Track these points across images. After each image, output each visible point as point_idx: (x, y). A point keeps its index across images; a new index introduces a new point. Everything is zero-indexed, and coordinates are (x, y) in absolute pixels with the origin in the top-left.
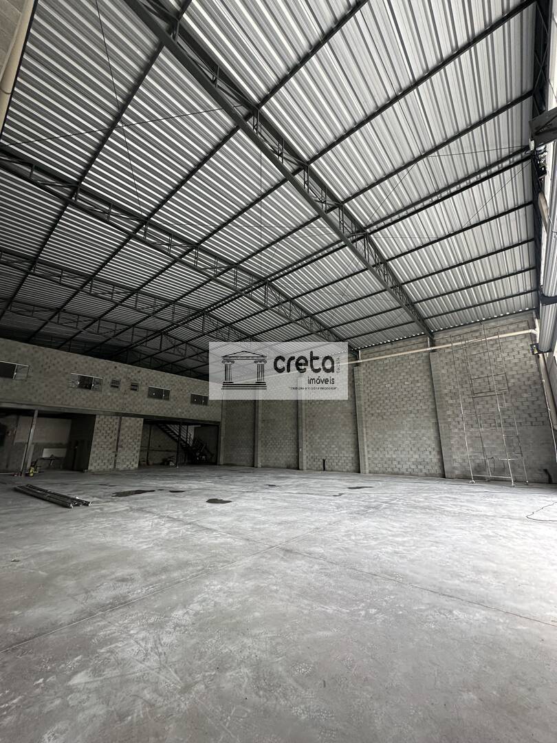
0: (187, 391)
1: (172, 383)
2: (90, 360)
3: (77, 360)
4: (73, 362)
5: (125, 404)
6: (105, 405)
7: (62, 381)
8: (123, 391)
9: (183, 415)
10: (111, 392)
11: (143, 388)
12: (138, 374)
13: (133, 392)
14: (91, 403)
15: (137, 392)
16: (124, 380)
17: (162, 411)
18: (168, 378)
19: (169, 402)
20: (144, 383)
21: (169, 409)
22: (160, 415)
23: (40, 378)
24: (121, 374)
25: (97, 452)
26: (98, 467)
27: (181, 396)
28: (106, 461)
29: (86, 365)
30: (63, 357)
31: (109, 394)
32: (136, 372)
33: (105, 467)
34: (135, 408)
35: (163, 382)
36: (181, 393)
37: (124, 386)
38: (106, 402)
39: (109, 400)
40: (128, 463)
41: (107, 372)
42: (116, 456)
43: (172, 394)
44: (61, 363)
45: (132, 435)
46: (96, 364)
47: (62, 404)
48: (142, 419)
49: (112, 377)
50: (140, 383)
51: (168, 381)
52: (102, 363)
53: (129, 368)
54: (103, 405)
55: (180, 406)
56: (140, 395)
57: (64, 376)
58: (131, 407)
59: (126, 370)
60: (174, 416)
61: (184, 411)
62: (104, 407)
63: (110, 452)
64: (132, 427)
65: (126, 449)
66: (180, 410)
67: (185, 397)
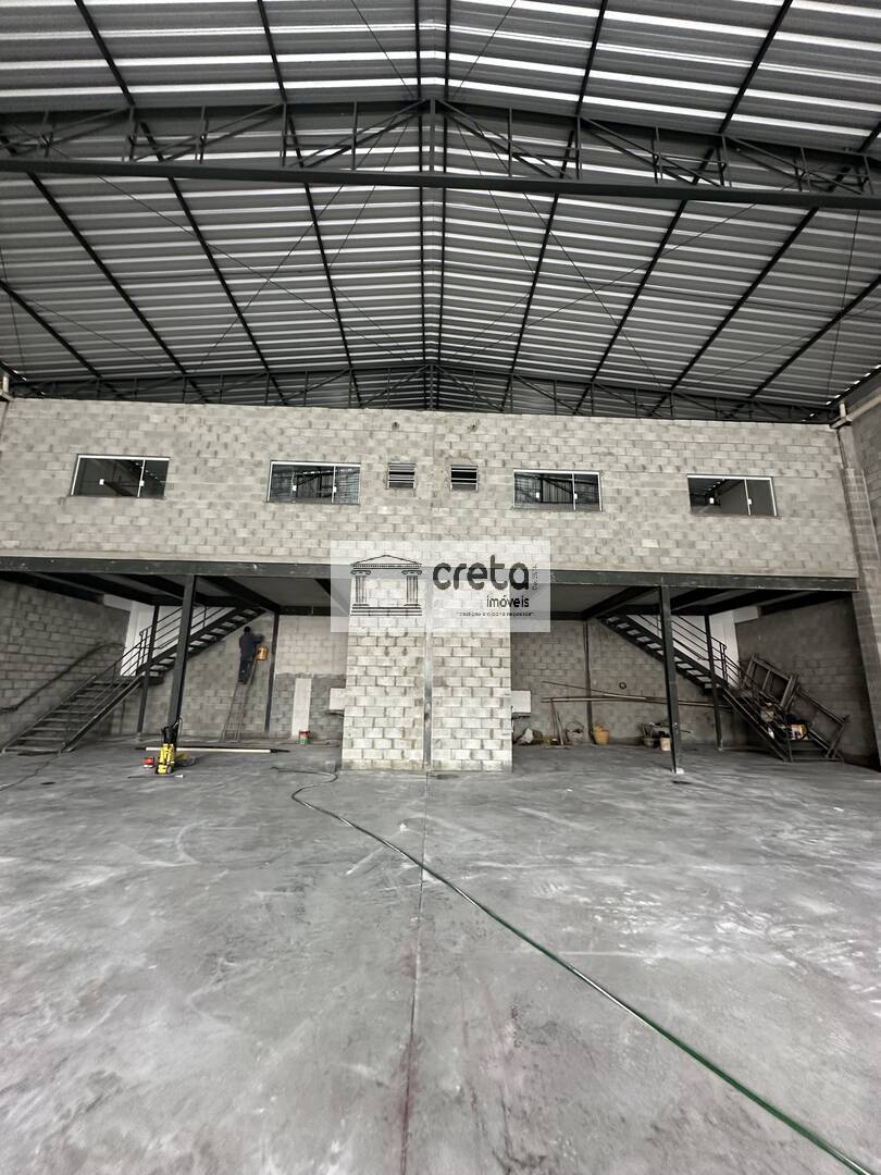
0: (669, 470)
1: (601, 450)
2: (319, 417)
3: (283, 424)
4: (274, 431)
7: (247, 489)
8: (427, 496)
9: (666, 560)
10: (388, 502)
11: (495, 479)
12: (471, 437)
13: (460, 495)
15: (475, 496)
16: (428, 461)
17: (578, 550)
18: (581, 434)
19: (598, 518)
20: (495, 464)
21: (605, 542)
22: (569, 567)
23: (194, 487)
24: (415, 445)
25: (364, 701)
26: (371, 755)
27: (646, 491)
28: (395, 734)
29: (308, 433)
30: (248, 422)
31: (384, 510)
32: (462, 429)
33: (394, 755)
35: (565, 450)
36: (644, 477)
37: (431, 479)
38: (376, 536)
40: (473, 744)
41: (371, 443)
42: (427, 716)
43: (605, 488)
44: (244, 438)
45: (476, 644)
46: (335, 425)
47: (252, 552)
49: (387, 458)
50: (479, 462)
51: (584, 442)
52: (356, 418)
53: (438, 421)
55: (646, 527)
56: (487, 504)
57: (253, 473)
59: (427, 428)
60: (631, 566)
61: (669, 545)
63: (406, 702)
65: (460, 693)
66: (649, 543)
67: (663, 492)
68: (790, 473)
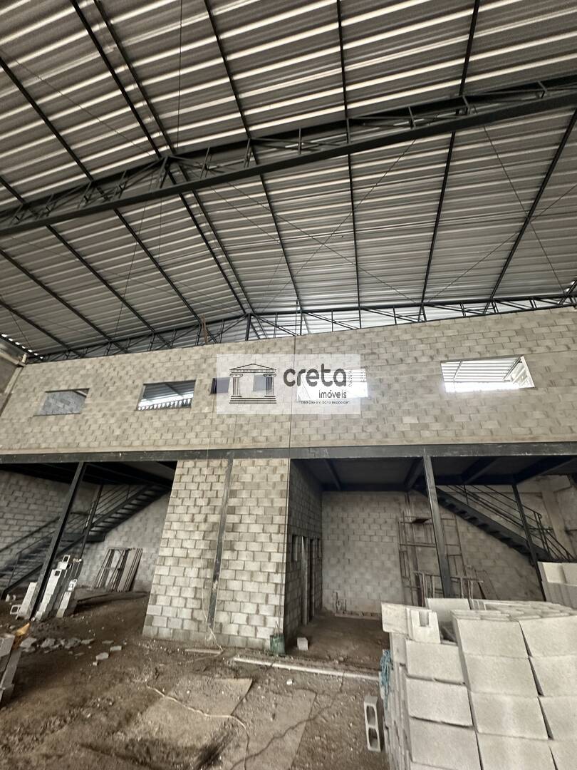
0: (424, 360)
1: (365, 351)
2: (176, 354)
3: (155, 361)
4: (148, 366)
5: (242, 426)
6: (197, 435)
7: (127, 403)
9: (426, 434)
10: (209, 404)
14: (170, 436)
21: (370, 422)
22: (339, 443)
23: (98, 405)
26: (169, 613)
27: (405, 378)
28: (189, 593)
29: (168, 365)
30: (136, 362)
31: (206, 410)
33: (185, 614)
34: (266, 432)
36: (403, 367)
38: (198, 428)
39: (207, 422)
40: (250, 608)
41: (204, 366)
42: (216, 577)
44: (132, 372)
45: (260, 512)
46: (184, 358)
47: (120, 445)
48: (287, 461)
49: (212, 376)
51: (352, 348)
52: (197, 352)
53: (249, 347)
54: (191, 435)
55: (406, 407)
57: (131, 393)
58: (255, 433)
59: (240, 353)
60: (394, 440)
61: (428, 420)
62: (195, 441)
63: (201, 563)
64: (258, 486)
65: (244, 556)
66: (408, 420)
67: (419, 377)
68: (541, 350)
